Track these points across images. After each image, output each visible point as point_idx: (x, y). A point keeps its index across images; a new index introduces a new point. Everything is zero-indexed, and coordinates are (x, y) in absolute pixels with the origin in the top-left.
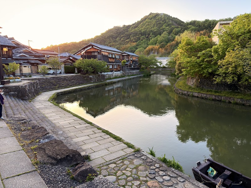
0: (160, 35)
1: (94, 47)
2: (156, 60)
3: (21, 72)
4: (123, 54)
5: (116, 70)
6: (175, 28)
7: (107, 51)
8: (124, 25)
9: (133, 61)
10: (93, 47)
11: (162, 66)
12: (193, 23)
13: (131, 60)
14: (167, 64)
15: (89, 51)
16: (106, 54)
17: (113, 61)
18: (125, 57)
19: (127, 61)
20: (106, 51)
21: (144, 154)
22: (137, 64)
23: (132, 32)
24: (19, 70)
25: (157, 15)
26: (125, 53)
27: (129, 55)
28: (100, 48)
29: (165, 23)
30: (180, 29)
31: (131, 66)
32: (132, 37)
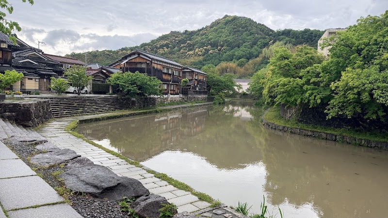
0: (239, 47)
1: (141, 56)
2: (232, 83)
3: (23, 88)
4: (183, 69)
5: (172, 92)
6: (261, 38)
7: (161, 63)
8: (186, 31)
9: (199, 81)
10: (139, 56)
11: (241, 91)
12: (287, 33)
13: (196, 80)
14: (248, 89)
15: (133, 61)
16: (159, 67)
17: (169, 78)
18: (187, 74)
19: (190, 80)
20: (159, 63)
21: (227, 210)
22: (204, 86)
23: (197, 41)
24: (20, 84)
25: (235, 18)
26: (187, 69)
27: (193, 71)
28: (150, 58)
29: (246, 31)
30: (268, 40)
31: (195, 88)
32: (196, 48)
